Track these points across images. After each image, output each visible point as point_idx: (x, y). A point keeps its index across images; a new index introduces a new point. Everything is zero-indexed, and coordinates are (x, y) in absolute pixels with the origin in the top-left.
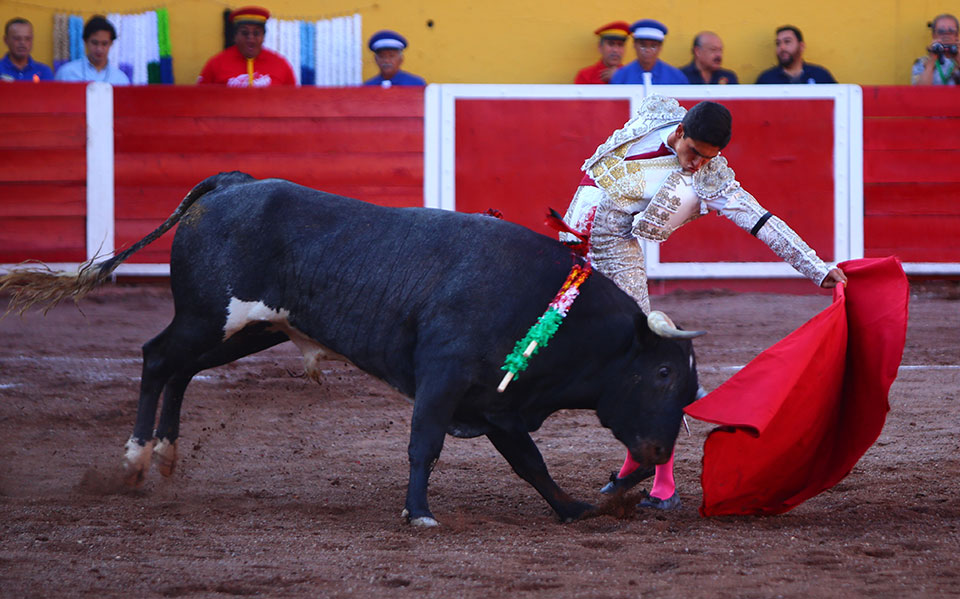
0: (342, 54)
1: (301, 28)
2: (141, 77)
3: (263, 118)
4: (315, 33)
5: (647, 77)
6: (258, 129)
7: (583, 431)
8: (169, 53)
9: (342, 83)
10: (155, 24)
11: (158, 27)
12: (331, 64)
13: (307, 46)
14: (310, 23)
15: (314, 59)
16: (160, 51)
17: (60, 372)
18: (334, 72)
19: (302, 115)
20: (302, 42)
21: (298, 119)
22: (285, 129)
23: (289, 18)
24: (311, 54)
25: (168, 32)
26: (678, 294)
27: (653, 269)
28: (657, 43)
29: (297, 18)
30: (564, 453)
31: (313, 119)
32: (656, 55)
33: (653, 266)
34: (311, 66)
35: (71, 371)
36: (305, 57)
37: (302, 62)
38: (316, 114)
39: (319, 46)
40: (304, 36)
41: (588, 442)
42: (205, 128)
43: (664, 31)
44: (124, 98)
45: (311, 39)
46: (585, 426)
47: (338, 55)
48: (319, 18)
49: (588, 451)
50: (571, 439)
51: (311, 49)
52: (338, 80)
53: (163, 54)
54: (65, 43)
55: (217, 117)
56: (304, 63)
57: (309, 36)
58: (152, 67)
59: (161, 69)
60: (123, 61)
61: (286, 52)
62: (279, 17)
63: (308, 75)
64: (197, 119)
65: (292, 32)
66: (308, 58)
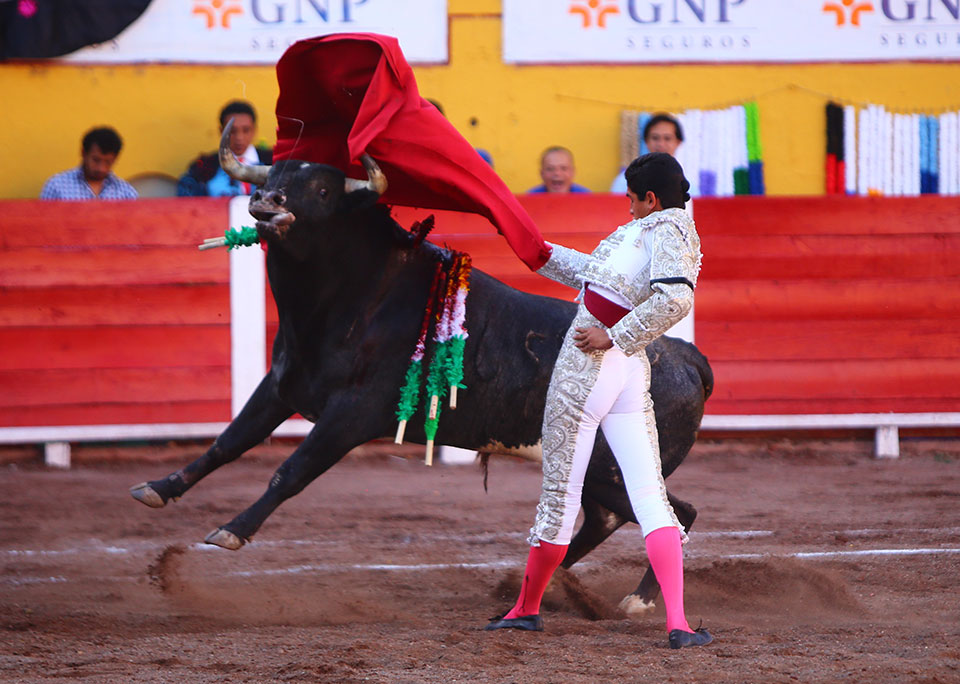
1: (921, 123)
2: (725, 187)
3: (873, 235)
4: (938, 130)
6: (868, 248)
8: (760, 157)
10: (743, 122)
11: (747, 127)
12: (957, 167)
13: (929, 146)
14: (933, 118)
15: (938, 163)
16: (748, 154)
17: (634, 548)
19: (922, 230)
20: (921, 140)
21: (919, 235)
22: (902, 248)
23: (906, 112)
24: (933, 155)
25: (758, 130)
29: (915, 111)
31: (937, 236)
34: (933, 169)
36: (925, 159)
37: (921, 165)
38: (940, 229)
39: (943, 145)
40: (925, 133)
42: (803, 248)
44: (706, 207)
45: (933, 136)
48: (943, 111)
51: (933, 148)
53: (753, 158)
54: (634, 147)
55: (818, 235)
56: (925, 167)
57: (930, 133)
58: (739, 175)
59: (750, 177)
60: (705, 167)
61: (902, 153)
62: (893, 110)
63: (929, 181)
64: (794, 237)
65: (909, 128)
66: (929, 160)
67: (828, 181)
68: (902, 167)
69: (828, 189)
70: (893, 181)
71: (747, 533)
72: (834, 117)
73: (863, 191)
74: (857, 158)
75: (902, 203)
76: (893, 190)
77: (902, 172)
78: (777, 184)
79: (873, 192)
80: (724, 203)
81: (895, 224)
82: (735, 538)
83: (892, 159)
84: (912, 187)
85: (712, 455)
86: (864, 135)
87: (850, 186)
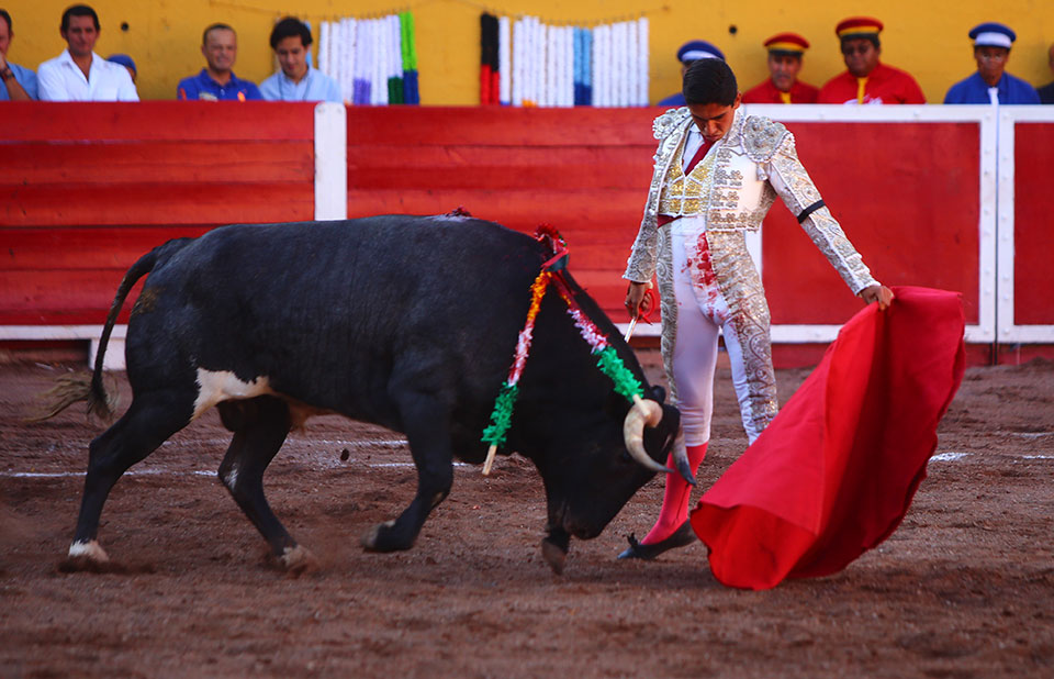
0: (624, 68)
1: (575, 36)
2: (380, 96)
3: (528, 146)
4: (592, 43)
5: (993, 93)
6: (522, 159)
7: (924, 533)
8: (415, 67)
9: (624, 104)
10: (397, 32)
11: (401, 36)
12: (611, 79)
13: (582, 58)
14: (587, 30)
15: (591, 75)
16: (403, 63)
18: (615, 92)
19: (575, 142)
20: (575, 53)
21: (572, 147)
22: (556, 159)
23: (560, 24)
24: (586, 68)
25: (413, 41)
26: (1038, 363)
27: (1006, 334)
28: (1004, 51)
29: (570, 23)
30: (900, 560)
31: (590, 147)
32: (1002, 65)
33: (1007, 330)
34: (586, 82)
35: (297, 456)
36: (579, 71)
37: (575, 78)
38: (593, 141)
39: (597, 57)
40: (579, 45)
41: (929, 546)
42: (457, 158)
43: (1013, 38)
44: (360, 117)
45: (587, 48)
46: (925, 526)
47: (620, 69)
48: (597, 23)
49: (930, 558)
50: (909, 542)
51: (587, 61)
52: (619, 100)
53: (407, 68)
55: (473, 146)
56: (579, 79)
57: (584, 44)
58: (393, 84)
59: (405, 86)
60: (359, 76)
61: (556, 64)
62: (548, 22)
63: (583, 93)
64: (447, 148)
65: (563, 40)
66: (583, 73)
67: (482, 92)
68: (556, 79)
69: (482, 100)
70: (547, 92)
71: (396, 442)
72: (489, 28)
73: (518, 102)
74: (512, 70)
75: (555, 115)
76: (547, 101)
77: (556, 84)
78: (432, 94)
79: (527, 104)
80: (379, 110)
81: (549, 135)
82: (386, 447)
83: (546, 70)
84: (566, 99)
86: (518, 46)
87: (505, 97)
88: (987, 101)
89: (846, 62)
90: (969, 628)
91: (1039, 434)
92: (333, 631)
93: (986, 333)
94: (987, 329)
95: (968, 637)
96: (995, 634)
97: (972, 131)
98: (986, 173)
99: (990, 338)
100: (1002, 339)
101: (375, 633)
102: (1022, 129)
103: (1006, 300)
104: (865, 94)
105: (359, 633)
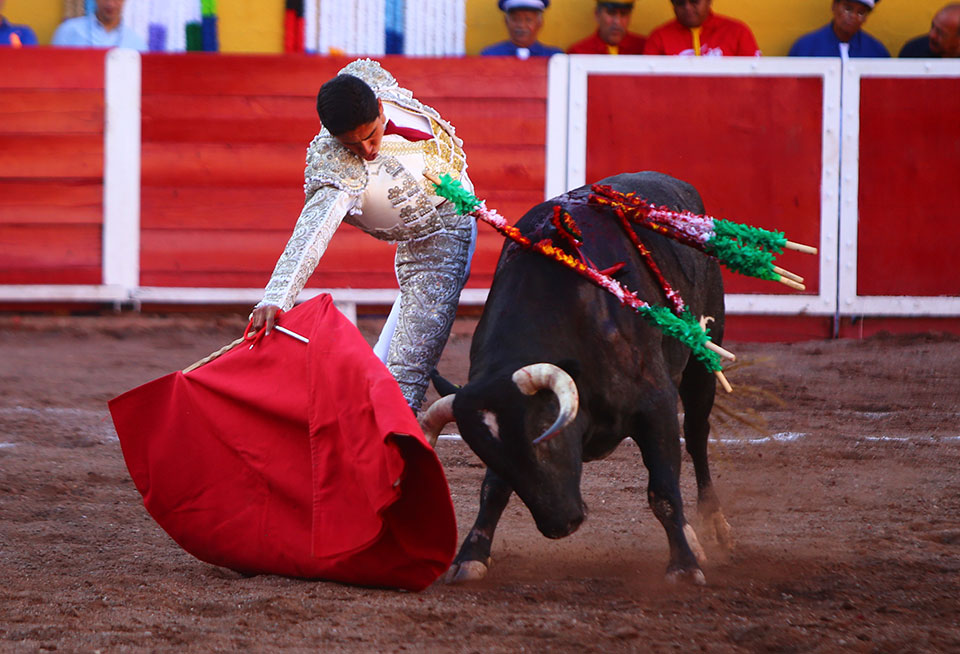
0: (439, 15)
2: (176, 43)
5: (844, 49)
8: (214, 11)
9: (439, 53)
12: (425, 26)
15: (403, 20)
16: (202, 8)
17: (69, 428)
18: (429, 39)
24: (398, 13)
26: (883, 338)
27: (848, 306)
33: (849, 301)
34: (398, 29)
35: (83, 427)
36: (391, 17)
37: (386, 24)
39: (409, 3)
42: (258, 110)
44: (156, 66)
47: (435, 15)
51: (399, 7)
52: (434, 49)
53: (207, 12)
55: (275, 97)
56: (390, 25)
58: (191, 29)
59: (203, 32)
60: (155, 20)
61: (367, 10)
63: (394, 41)
64: (249, 98)
66: (395, 19)
67: (286, 38)
68: (366, 25)
69: (286, 47)
70: (356, 40)
73: (324, 50)
74: (318, 15)
76: (356, 50)
77: (366, 31)
78: (233, 41)
79: (335, 52)
80: (175, 59)
83: (356, 17)
84: (376, 47)
85: (157, 330)
87: (310, 44)
88: (837, 54)
89: (676, 12)
90: (806, 623)
91: (883, 414)
92: (122, 616)
93: (826, 304)
94: (828, 300)
95: (804, 631)
96: (834, 629)
97: (814, 85)
98: (828, 131)
99: (830, 309)
100: (844, 310)
101: (167, 618)
102: (868, 85)
103: (847, 268)
104: (701, 45)
105: (150, 618)
